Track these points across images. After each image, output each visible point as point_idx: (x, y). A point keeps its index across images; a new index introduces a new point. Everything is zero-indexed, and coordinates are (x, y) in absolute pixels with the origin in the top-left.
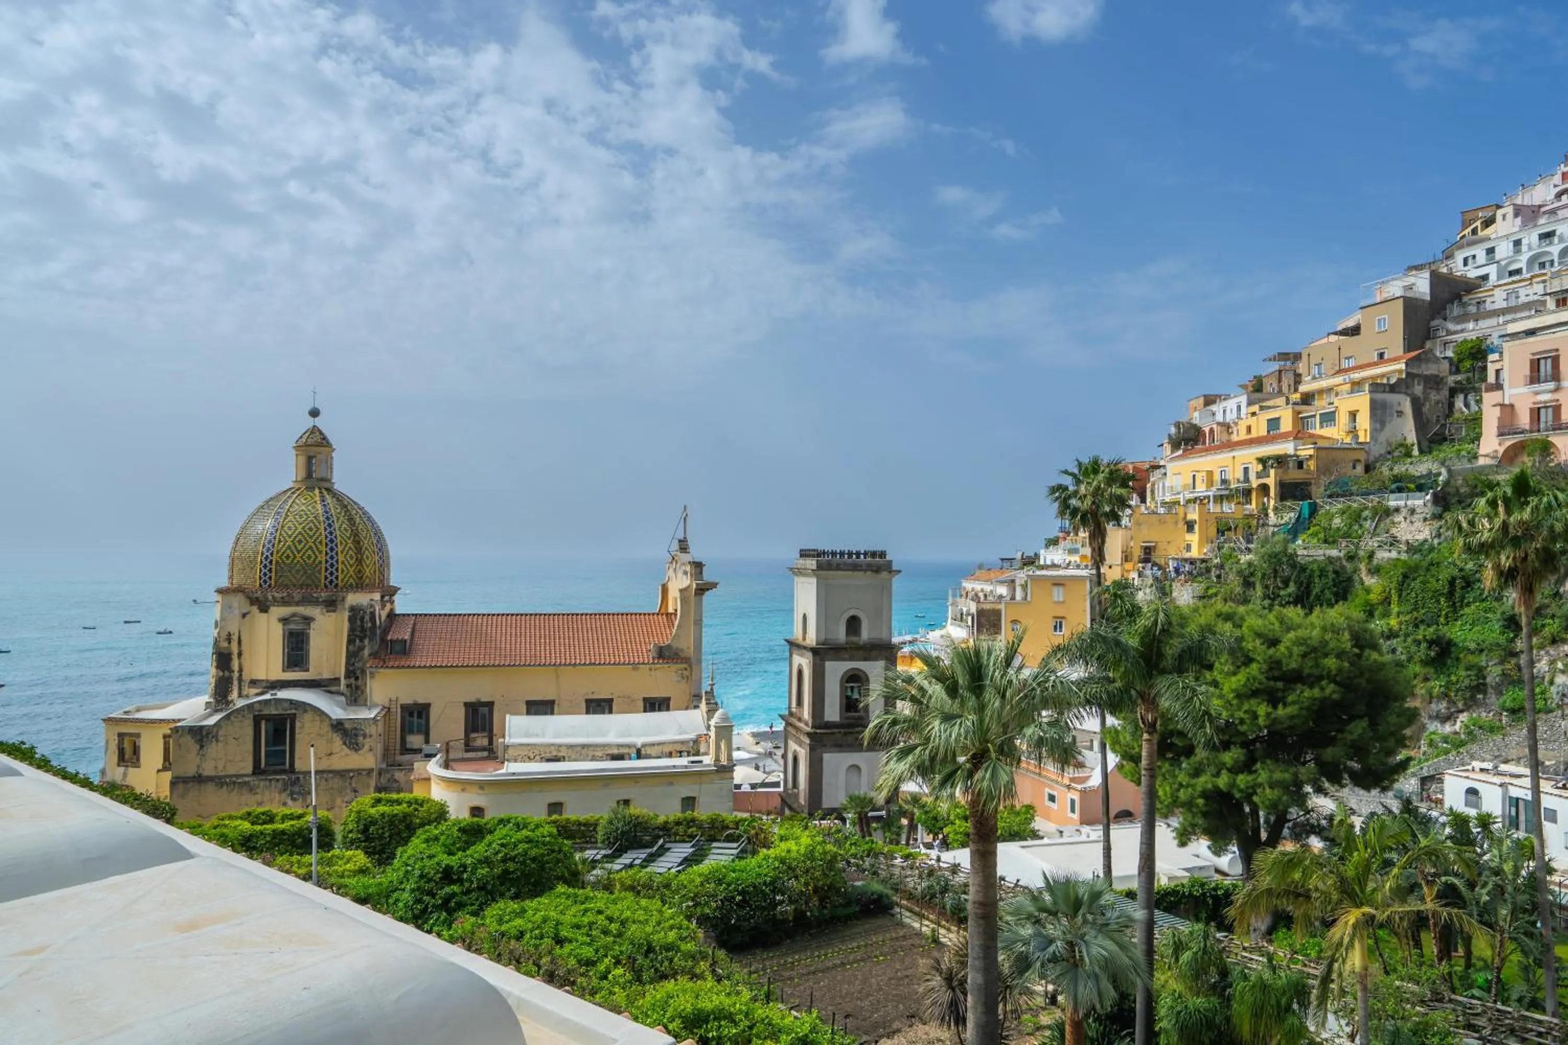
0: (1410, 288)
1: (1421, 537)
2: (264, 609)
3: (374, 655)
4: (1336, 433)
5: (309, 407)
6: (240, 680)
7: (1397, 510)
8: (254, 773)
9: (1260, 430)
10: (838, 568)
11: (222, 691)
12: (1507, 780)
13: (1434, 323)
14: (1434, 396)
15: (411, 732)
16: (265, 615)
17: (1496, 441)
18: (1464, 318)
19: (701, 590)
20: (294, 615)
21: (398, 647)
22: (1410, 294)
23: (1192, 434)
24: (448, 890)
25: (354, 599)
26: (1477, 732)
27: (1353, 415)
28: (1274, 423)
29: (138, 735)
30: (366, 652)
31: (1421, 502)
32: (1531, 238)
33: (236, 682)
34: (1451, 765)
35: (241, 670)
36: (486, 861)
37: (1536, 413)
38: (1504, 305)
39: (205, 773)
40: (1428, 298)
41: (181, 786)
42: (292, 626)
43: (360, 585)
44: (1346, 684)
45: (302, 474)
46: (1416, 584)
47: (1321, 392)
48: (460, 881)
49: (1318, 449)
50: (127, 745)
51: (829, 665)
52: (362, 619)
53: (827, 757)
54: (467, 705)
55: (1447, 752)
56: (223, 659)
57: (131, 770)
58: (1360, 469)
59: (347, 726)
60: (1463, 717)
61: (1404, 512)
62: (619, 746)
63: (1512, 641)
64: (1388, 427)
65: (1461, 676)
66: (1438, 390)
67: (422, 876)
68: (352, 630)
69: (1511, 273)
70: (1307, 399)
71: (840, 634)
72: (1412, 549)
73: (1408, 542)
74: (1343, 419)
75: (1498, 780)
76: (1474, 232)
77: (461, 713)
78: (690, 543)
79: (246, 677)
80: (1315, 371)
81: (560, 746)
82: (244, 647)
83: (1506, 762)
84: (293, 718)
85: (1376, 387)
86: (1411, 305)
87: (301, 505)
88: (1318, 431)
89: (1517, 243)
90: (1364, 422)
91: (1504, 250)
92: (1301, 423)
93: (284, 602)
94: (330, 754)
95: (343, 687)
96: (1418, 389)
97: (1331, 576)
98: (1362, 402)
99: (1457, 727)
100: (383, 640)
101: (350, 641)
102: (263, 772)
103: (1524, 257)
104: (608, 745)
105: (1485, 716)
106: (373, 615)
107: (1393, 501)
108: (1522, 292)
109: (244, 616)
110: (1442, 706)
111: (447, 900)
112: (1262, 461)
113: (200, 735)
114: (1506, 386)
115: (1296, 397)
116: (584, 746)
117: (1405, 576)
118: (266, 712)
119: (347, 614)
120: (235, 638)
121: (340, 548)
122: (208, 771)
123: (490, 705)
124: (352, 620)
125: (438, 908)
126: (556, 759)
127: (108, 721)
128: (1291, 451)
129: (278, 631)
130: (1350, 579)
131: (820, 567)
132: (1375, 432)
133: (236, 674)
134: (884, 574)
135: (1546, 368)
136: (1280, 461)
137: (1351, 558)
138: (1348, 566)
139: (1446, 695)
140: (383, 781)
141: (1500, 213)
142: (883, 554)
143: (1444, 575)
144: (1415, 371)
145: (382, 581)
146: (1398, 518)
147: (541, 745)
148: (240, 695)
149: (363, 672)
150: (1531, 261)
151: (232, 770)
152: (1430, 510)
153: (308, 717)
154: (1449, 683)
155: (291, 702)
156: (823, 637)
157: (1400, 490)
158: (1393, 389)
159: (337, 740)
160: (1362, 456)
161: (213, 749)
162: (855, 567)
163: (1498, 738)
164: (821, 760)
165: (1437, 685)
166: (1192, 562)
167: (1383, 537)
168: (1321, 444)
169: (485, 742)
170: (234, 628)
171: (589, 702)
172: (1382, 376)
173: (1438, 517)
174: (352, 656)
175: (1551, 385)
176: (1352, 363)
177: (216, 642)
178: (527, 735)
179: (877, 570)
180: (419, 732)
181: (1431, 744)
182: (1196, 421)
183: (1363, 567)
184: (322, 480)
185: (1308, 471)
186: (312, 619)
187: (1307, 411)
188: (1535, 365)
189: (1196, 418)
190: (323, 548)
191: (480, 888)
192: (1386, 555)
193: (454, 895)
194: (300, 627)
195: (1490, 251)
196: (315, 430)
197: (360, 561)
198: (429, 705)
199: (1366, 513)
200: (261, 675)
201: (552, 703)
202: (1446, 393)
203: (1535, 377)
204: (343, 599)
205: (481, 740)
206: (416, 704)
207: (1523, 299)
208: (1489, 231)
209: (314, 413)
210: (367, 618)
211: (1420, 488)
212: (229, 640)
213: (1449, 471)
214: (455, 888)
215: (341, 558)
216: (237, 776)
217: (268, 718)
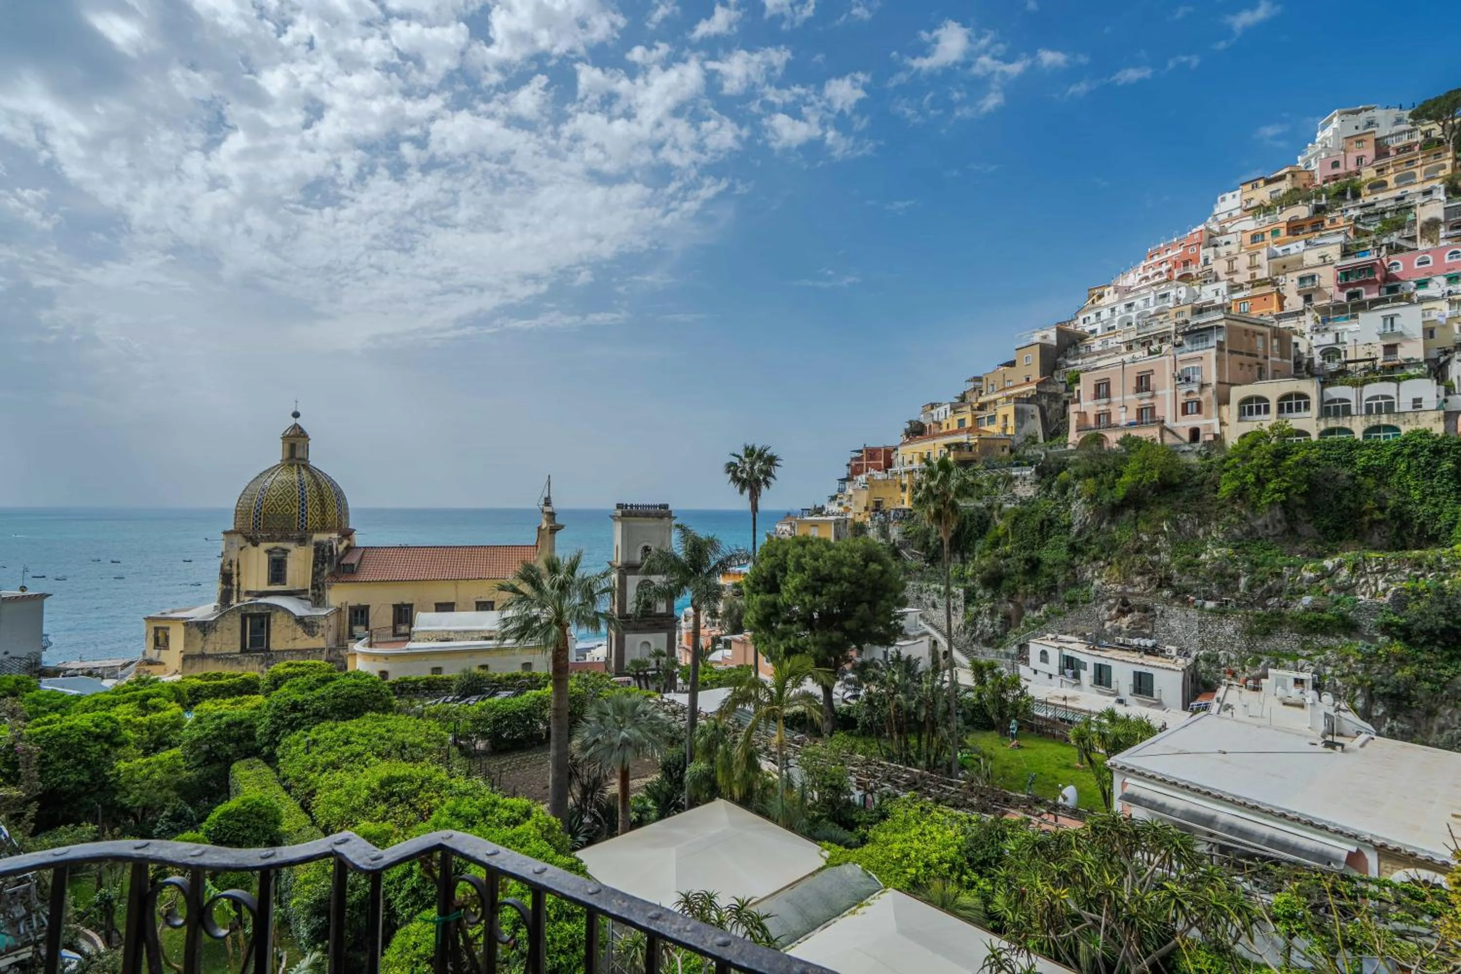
0: (1045, 337)
1: (1029, 495)
2: (256, 544)
3: (332, 574)
4: (994, 429)
5: (294, 410)
6: (238, 591)
7: (1016, 477)
8: (241, 652)
9: (954, 426)
10: (636, 516)
11: (225, 597)
12: (1062, 644)
13: (1060, 359)
14: (1054, 406)
15: (356, 624)
16: (255, 549)
17: (1076, 435)
18: (1077, 356)
19: (553, 530)
20: (276, 548)
21: (348, 569)
22: (1044, 341)
23: (919, 429)
24: (293, 716)
25: (317, 537)
26: (1051, 616)
27: (1005, 417)
28: (961, 422)
29: (168, 629)
30: (326, 572)
31: (1028, 473)
32: (1121, 308)
33: (235, 593)
34: (1035, 637)
35: (239, 585)
36: (323, 698)
37: (1098, 417)
38: (1100, 349)
39: (207, 652)
40: (1055, 344)
41: (189, 662)
42: (275, 555)
43: (324, 528)
44: (855, 582)
45: (287, 455)
46: (1022, 525)
47: (990, 402)
48: (303, 710)
49: (980, 439)
50: (160, 634)
51: (629, 578)
52: (323, 551)
53: (627, 636)
54: (394, 606)
55: (1034, 628)
56: (226, 578)
57: (163, 652)
58: (1007, 452)
59: (306, 620)
60: (1045, 607)
61: (1020, 479)
62: (490, 631)
63: (1072, 559)
64: (1025, 425)
65: (1043, 581)
66: (1057, 402)
67: (276, 708)
68: (316, 558)
69: (1109, 329)
70: (982, 407)
71: (638, 558)
72: (1023, 503)
73: (1021, 498)
74: (1000, 419)
75: (1057, 645)
76: (1093, 302)
77: (391, 611)
78: (552, 500)
79: (243, 588)
80: (990, 389)
81: (449, 631)
82: (242, 569)
83: (1066, 634)
84: (269, 616)
85: (1018, 399)
86: (1044, 349)
87: (284, 476)
88: (985, 428)
89: (1113, 310)
90: (1011, 421)
91: (1106, 314)
92: (977, 421)
93: (269, 540)
94: (295, 639)
95: (309, 595)
96: (1044, 402)
97: (977, 519)
98: (1009, 410)
99: (1041, 613)
100: (338, 564)
101: (315, 565)
102: (248, 651)
103: (1117, 319)
104: (483, 631)
105: (1056, 606)
106: (331, 548)
107: (1015, 472)
108: (1110, 341)
109: (241, 549)
110: (1033, 600)
111: (293, 720)
112: (948, 446)
113: (204, 627)
114: (1082, 400)
115: (976, 405)
116: (466, 632)
117: (1016, 519)
118: (250, 611)
119: (313, 547)
120: (235, 563)
121: (309, 504)
122: (209, 650)
123: (411, 606)
124: (316, 551)
125: (285, 727)
126: (447, 640)
127: (148, 619)
128: (965, 440)
129: (265, 559)
130: (988, 522)
131: (623, 515)
132: (1018, 428)
133: (235, 587)
134: (666, 519)
135: (1103, 389)
136: (959, 446)
137: (990, 508)
138: (988, 514)
139: (1035, 593)
140: (332, 655)
141: (1106, 290)
142: (666, 507)
143: (1038, 518)
144: (1042, 390)
145: (340, 525)
146: (1017, 483)
147: (439, 631)
148: (238, 601)
149: (323, 585)
150: (1121, 321)
151: (226, 650)
152: (1034, 478)
153: (279, 615)
154: (1037, 586)
155: (267, 605)
156: (625, 560)
157: (1018, 465)
158: (1029, 401)
159: (300, 630)
160: (1008, 444)
161: (213, 637)
162: (647, 515)
163: (1061, 619)
164: (623, 639)
165: (1030, 587)
166: (904, 511)
167: (1008, 495)
168: (984, 435)
169: (407, 630)
170: (233, 556)
171: (478, 603)
172: (1024, 393)
173: (1038, 482)
174: (315, 575)
175: (1105, 401)
176: (1011, 384)
177: (222, 566)
178: (429, 625)
179: (661, 516)
180: (362, 624)
181: (1026, 624)
182: (922, 421)
183: (995, 513)
184: (300, 459)
185: (975, 453)
186: (289, 551)
187: (982, 414)
188: (1097, 387)
189: (922, 419)
190: (297, 504)
191: (314, 715)
192: (1009, 506)
193: (296, 718)
194: (281, 555)
195: (1098, 314)
196: (296, 426)
197: (323, 512)
198: (368, 607)
199: (1000, 480)
200: (253, 588)
201: (453, 604)
202: (1061, 403)
203: (1097, 396)
204: (311, 537)
205: (404, 629)
206: (359, 606)
207: (1110, 346)
208: (1101, 302)
209: (296, 415)
210: (327, 550)
211: (1031, 464)
212: (231, 564)
213: (1046, 454)
214: (299, 715)
215: (310, 510)
216: (229, 654)
217: (252, 616)
